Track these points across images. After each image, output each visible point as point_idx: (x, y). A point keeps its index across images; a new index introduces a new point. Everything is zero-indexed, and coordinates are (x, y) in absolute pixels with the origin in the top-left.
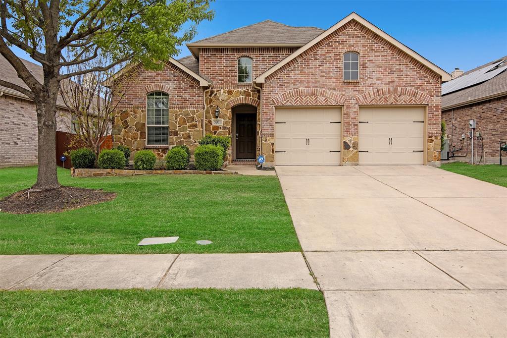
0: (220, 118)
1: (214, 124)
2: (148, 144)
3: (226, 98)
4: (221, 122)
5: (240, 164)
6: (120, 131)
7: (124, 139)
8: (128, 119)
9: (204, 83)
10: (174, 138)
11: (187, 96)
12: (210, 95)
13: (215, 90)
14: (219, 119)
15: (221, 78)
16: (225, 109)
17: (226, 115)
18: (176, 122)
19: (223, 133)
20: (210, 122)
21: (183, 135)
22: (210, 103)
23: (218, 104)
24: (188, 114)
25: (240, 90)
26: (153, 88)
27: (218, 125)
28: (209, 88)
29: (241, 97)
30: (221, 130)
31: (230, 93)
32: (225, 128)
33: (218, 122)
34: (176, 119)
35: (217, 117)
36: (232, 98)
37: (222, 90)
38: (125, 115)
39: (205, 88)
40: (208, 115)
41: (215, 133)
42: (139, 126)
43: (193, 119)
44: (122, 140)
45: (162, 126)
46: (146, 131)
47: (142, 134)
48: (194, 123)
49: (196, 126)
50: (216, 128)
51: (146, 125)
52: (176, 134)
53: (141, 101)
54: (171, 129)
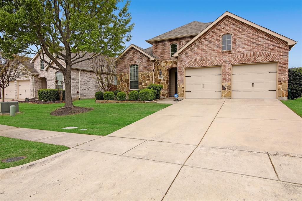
0: (162, 75)
1: (159, 78)
2: (130, 89)
3: (165, 65)
4: (163, 77)
5: (171, 98)
6: (119, 83)
7: (121, 87)
8: (123, 78)
9: (152, 59)
10: (141, 85)
11: (146, 66)
12: (158, 64)
13: (160, 61)
14: (161, 76)
15: (162, 55)
16: (164, 71)
17: (165, 74)
18: (141, 78)
19: (163, 83)
20: (157, 77)
21: (144, 84)
22: (157, 68)
23: (161, 68)
24: (146, 74)
25: (171, 60)
26: (132, 63)
27: (161, 78)
28: (155, 61)
29: (172, 64)
30: (163, 81)
31: (167, 62)
32: (164, 80)
33: (161, 77)
34: (141, 77)
35: (160, 75)
36: (168, 65)
37: (163, 61)
38: (121, 76)
39: (153, 61)
40: (156, 74)
41: (160, 83)
42: (127, 81)
43: (148, 76)
44: (120, 87)
45: (136, 80)
46: (130, 83)
47: (128, 84)
48: (149, 78)
49: (149, 80)
50: (160, 80)
51: (130, 80)
52: (141, 84)
53: (127, 69)
54: (139, 82)
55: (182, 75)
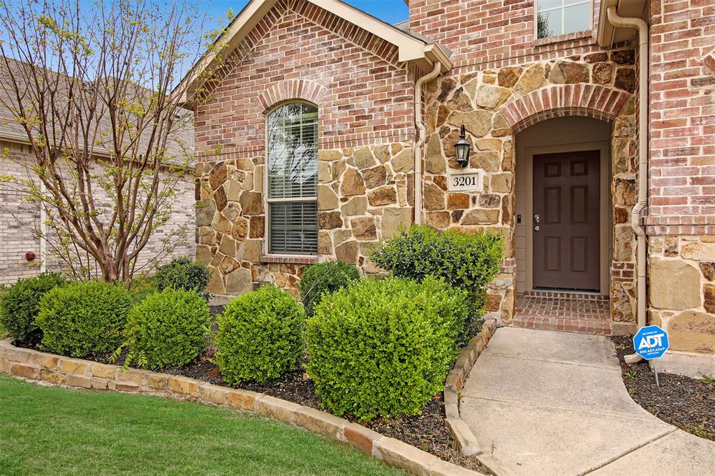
0: (473, 166)
1: (452, 187)
2: (272, 250)
3: (493, 98)
4: (479, 181)
6: (210, 215)
7: (219, 238)
8: (227, 185)
9: (410, 50)
10: (332, 233)
11: (365, 104)
12: (442, 98)
13: (456, 77)
14: (468, 169)
15: (475, 35)
16: (489, 136)
17: (496, 157)
18: (335, 187)
19: (482, 217)
20: (441, 182)
21: (354, 224)
22: (441, 120)
23: (467, 122)
24: (369, 161)
25: (543, 62)
26: (279, 92)
27: (467, 189)
28: (432, 68)
29: (549, 86)
30: (477, 207)
31: (508, 79)
32: (490, 200)
33: (466, 180)
34: (336, 176)
35: (463, 164)
36: (515, 96)
37: (480, 76)
38: (219, 173)
39: (417, 68)
40: (434, 160)
41: (457, 216)
42: (249, 202)
43: (382, 174)
44: (214, 241)
45: (301, 199)
46: (266, 215)
47: (257, 222)
48: (386, 186)
49: (390, 196)
50: (460, 201)
51: (266, 199)
52: (335, 222)
53: (252, 133)
54: (323, 207)
55: (693, 151)
